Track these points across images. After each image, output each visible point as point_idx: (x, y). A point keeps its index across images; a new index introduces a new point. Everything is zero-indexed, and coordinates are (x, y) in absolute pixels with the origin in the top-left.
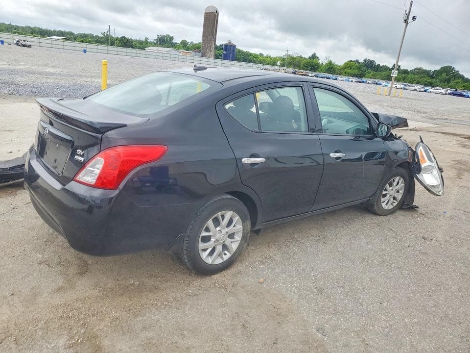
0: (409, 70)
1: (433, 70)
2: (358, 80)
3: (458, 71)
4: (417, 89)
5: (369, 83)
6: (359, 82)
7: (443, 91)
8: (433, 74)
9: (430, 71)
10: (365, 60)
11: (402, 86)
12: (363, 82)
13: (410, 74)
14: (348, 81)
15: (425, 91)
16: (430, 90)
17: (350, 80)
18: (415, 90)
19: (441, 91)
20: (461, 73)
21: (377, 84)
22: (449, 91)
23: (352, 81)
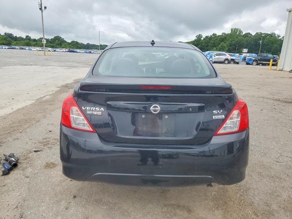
0: (37, 39)
1: (50, 39)
2: (9, 47)
3: (63, 39)
4: (50, 50)
5: (17, 49)
6: (11, 48)
7: (64, 50)
8: (51, 41)
9: (49, 39)
10: (5, 33)
11: (41, 49)
12: (13, 48)
13: (38, 42)
14: (2, 48)
15: (55, 51)
16: (57, 50)
17: (4, 47)
18: (49, 51)
19: (63, 50)
20: (65, 40)
21: (23, 49)
22: (67, 50)
23: (5, 48)
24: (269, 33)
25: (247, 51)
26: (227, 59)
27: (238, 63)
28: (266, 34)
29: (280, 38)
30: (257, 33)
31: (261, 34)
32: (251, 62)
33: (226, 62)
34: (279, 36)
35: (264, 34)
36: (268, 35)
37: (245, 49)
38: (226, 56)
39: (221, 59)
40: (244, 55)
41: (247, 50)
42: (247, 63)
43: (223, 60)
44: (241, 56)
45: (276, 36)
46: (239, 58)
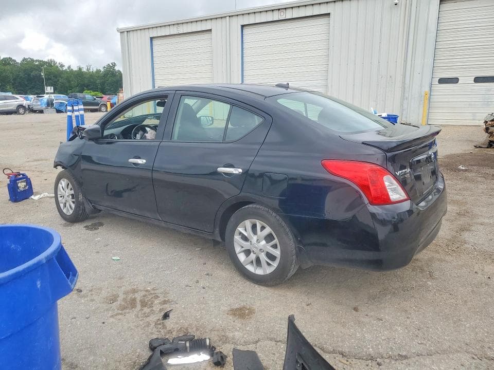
24: (46, 60)
25: (52, 91)
26: (21, 106)
27: (41, 112)
28: (40, 61)
29: (64, 69)
30: (24, 59)
31: (33, 60)
32: (62, 108)
33: (21, 111)
34: (62, 66)
35: (36, 61)
36: (45, 63)
37: (49, 88)
38: (17, 100)
39: (11, 105)
40: (46, 97)
41: (52, 88)
42: (57, 110)
43: (13, 108)
44: (42, 100)
45: (58, 64)
46: (39, 103)
